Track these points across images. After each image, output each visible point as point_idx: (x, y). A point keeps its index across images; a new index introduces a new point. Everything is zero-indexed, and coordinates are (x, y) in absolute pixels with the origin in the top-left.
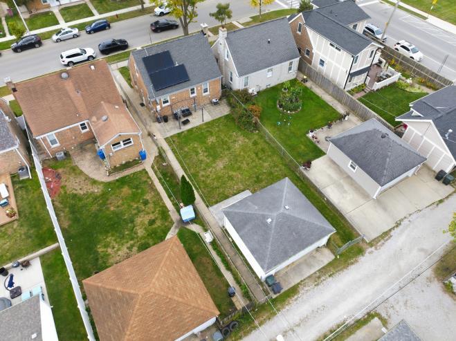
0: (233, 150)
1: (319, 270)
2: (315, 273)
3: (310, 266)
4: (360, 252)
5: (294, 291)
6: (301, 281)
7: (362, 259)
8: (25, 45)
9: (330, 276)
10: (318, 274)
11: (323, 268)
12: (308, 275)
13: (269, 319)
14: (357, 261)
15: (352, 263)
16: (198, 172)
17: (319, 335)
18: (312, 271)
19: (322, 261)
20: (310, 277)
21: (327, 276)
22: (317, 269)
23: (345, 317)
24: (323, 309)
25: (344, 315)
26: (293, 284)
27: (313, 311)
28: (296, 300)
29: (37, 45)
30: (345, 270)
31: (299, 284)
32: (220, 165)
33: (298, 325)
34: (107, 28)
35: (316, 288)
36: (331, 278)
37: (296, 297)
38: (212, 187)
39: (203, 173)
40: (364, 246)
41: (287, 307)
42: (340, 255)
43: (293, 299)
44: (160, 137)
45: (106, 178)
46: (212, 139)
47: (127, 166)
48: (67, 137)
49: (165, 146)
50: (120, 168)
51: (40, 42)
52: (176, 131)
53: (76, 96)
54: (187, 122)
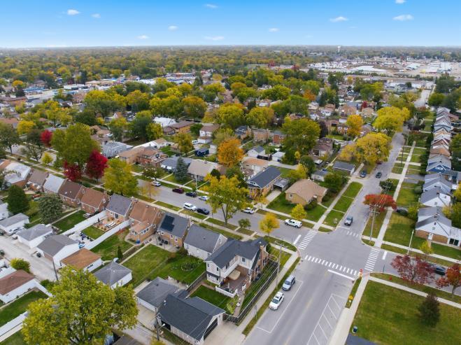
0: (152, 261)
8: (190, 194)
38: (131, 262)
39: (137, 258)
44: (151, 242)
45: (126, 240)
46: (155, 254)
47: (133, 241)
48: (135, 223)
49: (146, 245)
50: (131, 240)
51: (194, 196)
52: (155, 244)
53: (145, 213)
54: (161, 245)
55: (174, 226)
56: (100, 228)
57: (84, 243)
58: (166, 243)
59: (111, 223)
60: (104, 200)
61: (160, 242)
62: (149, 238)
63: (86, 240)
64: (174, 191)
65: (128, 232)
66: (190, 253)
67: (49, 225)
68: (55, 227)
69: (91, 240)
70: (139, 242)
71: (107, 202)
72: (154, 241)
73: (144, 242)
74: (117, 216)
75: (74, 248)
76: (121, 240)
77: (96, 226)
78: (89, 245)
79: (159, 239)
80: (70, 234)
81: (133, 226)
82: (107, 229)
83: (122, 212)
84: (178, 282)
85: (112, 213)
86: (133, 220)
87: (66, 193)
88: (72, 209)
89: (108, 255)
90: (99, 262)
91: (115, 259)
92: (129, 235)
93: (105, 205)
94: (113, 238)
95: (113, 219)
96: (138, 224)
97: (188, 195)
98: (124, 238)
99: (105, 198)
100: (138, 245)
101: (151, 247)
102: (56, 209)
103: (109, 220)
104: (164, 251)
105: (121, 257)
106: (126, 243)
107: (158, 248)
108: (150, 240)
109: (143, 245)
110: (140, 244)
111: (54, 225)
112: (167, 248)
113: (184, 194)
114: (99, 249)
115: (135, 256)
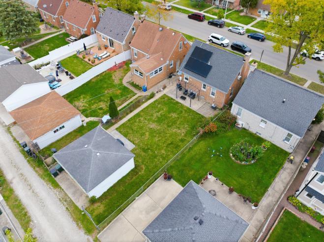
0: (169, 129)
1: (71, 200)
2: (69, 198)
3: (74, 193)
4: (89, 231)
5: (56, 185)
6: (63, 190)
7: (82, 233)
8: (214, 23)
9: (67, 208)
10: (68, 200)
11: (73, 203)
12: (67, 193)
13: (39, 175)
14: (80, 228)
15: (78, 225)
16: (142, 117)
17: (25, 205)
18: (70, 195)
19: (79, 201)
20: (66, 194)
21: (67, 206)
22: (72, 199)
23: (35, 222)
24: (42, 205)
25: (37, 221)
26: (60, 184)
27: (42, 199)
28: (50, 188)
29: (219, 26)
30: (72, 219)
31: (61, 188)
32: (153, 126)
33: (33, 192)
34: (260, 40)
35: (58, 200)
36: (65, 209)
37: (52, 188)
38: (131, 127)
39: (142, 119)
40: (94, 234)
41: (45, 184)
42: (84, 215)
43: (51, 186)
44: (165, 92)
45: (125, 82)
46: (174, 115)
47: (136, 86)
48: (140, 57)
49: (158, 96)
50: (133, 84)
51: (221, 26)
52: (173, 97)
53: (156, 41)
54: (183, 98)
55: (210, 67)
56: (86, 60)
57: (59, 81)
58: (193, 96)
59: (103, 53)
60: (94, 17)
61: (181, 93)
62: (162, 84)
63: (63, 76)
64: (190, 17)
65: (128, 70)
66: (241, 122)
67: (18, 49)
68: (25, 53)
69: (72, 78)
70: (145, 90)
71: (98, 19)
72: (171, 91)
73: (154, 90)
74: (112, 44)
75: (43, 88)
76: (116, 82)
77: (81, 56)
78: (68, 85)
79: (180, 87)
80: (42, 65)
81: (136, 60)
82: (97, 62)
83: (120, 36)
84: (231, 191)
85: (105, 38)
86: (136, 50)
87: (45, 6)
88: (54, 30)
89: (94, 107)
90: (77, 121)
91: (106, 118)
92: (129, 74)
93: (95, 25)
94: (104, 77)
95: (106, 48)
96: (145, 59)
97: (212, 23)
98: (121, 80)
99: (95, 13)
100: (144, 94)
101: (166, 101)
102: (23, 24)
103: (100, 49)
104: (189, 110)
105: (114, 114)
106: (125, 88)
107: (177, 103)
108: (164, 87)
109: (152, 96)
110: (148, 93)
111: (25, 49)
112: (195, 106)
113: (206, 22)
114: (81, 94)
115: (138, 115)
